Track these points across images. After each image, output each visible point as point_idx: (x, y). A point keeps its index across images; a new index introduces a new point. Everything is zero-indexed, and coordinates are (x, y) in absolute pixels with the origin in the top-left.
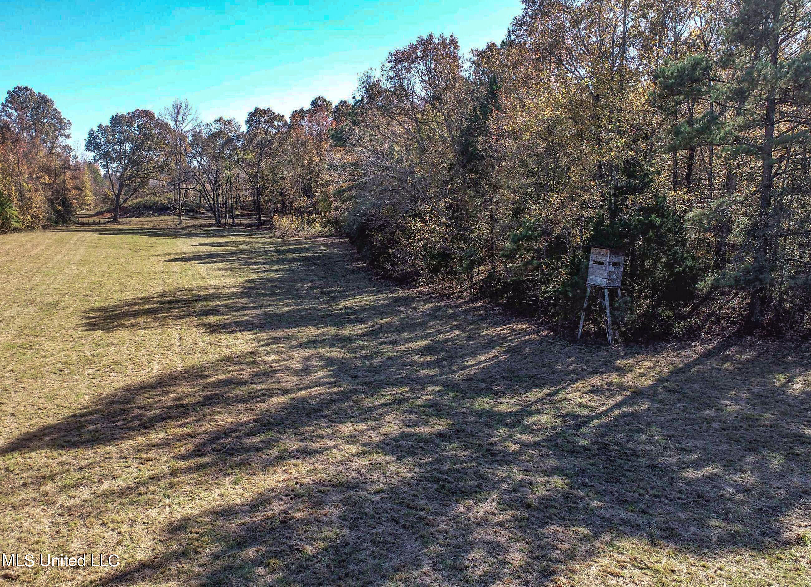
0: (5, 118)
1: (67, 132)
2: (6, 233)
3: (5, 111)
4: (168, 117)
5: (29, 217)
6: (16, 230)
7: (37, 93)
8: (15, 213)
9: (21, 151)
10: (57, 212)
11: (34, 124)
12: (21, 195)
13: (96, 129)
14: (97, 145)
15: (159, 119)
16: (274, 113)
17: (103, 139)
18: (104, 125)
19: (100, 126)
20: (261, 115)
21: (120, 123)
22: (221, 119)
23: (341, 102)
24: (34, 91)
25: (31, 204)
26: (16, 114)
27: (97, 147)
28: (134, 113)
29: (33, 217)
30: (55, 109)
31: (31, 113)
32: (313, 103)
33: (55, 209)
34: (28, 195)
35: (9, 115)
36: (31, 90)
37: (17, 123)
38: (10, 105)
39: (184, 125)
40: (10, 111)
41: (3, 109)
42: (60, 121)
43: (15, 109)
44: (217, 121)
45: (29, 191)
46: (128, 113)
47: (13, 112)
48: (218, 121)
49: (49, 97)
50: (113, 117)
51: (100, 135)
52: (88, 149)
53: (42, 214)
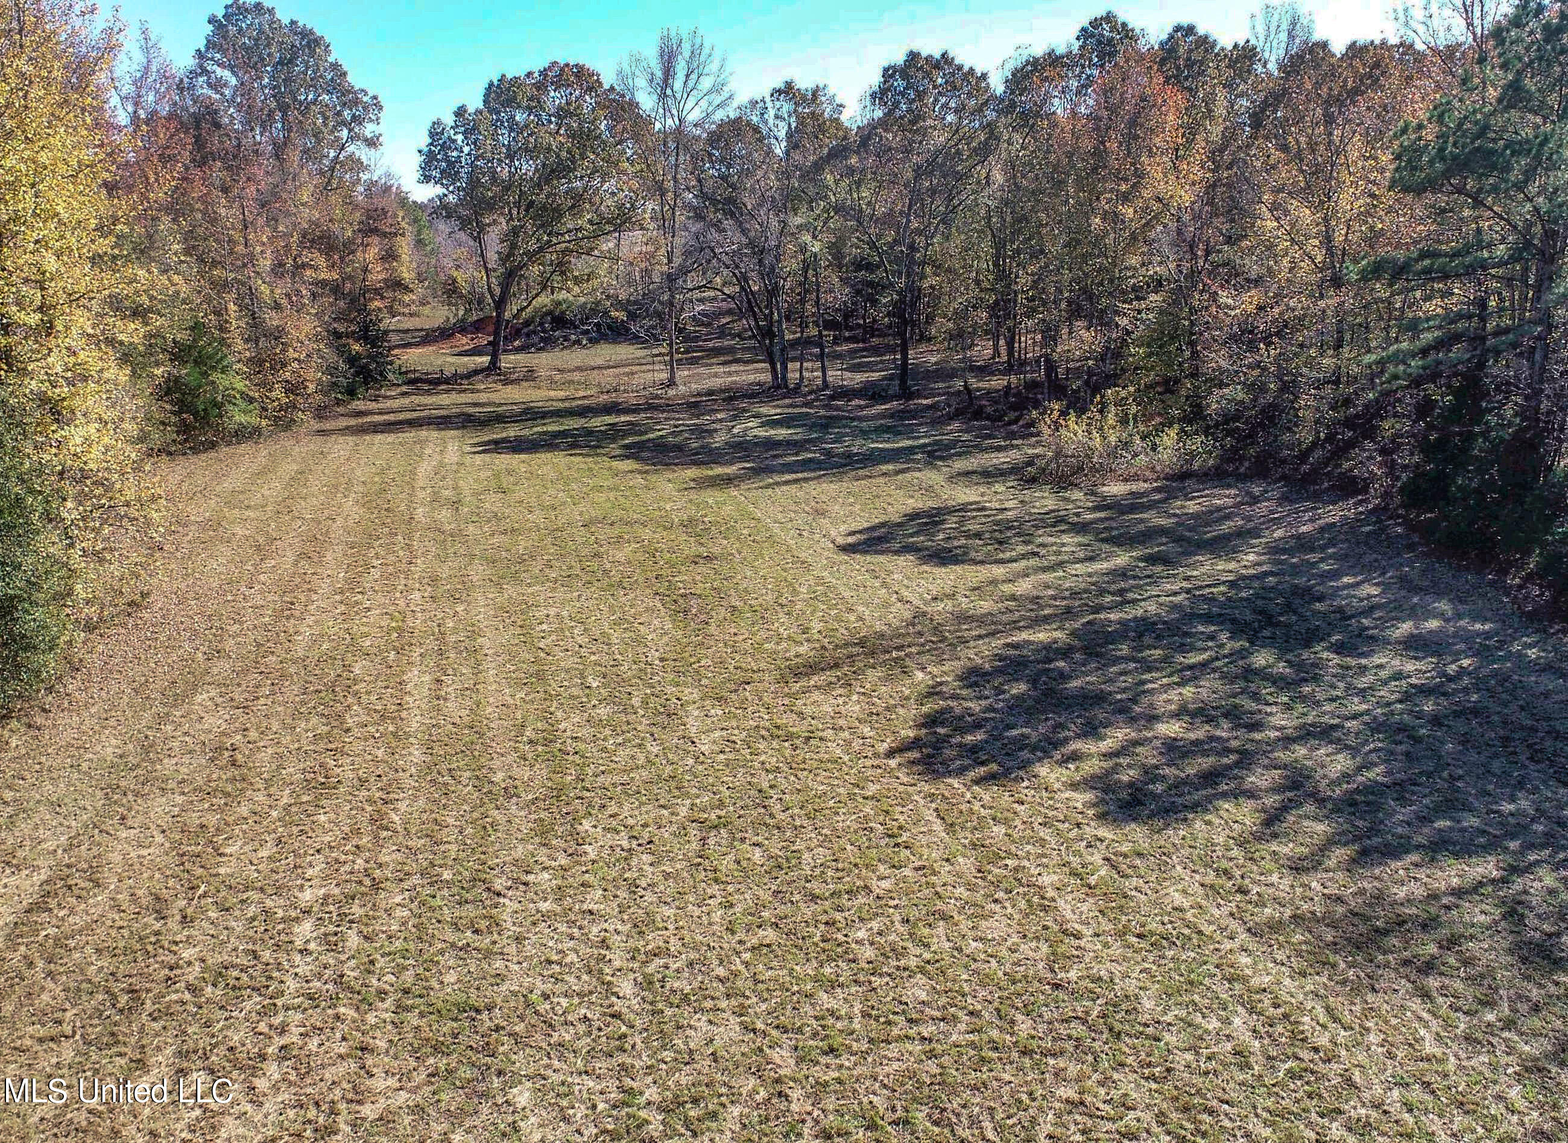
0: (207, 91)
1: (369, 129)
2: (213, 445)
3: (204, 71)
4: (641, 82)
5: (278, 393)
6: (244, 435)
7: (286, 21)
8: (240, 385)
9: (251, 191)
10: (352, 360)
11: (284, 108)
12: (255, 322)
13: (449, 120)
14: (451, 164)
15: (612, 88)
16: (960, 68)
17: (466, 149)
18: (471, 109)
19: (460, 112)
20: (928, 74)
21: (511, 102)
22: (789, 85)
23: (1178, 29)
24: (279, 15)
25: (283, 351)
26: (233, 81)
27: (449, 173)
28: (543, 73)
29: (292, 389)
30: (335, 66)
31: (273, 78)
32: (1084, 34)
33: (342, 350)
34: (272, 319)
35: (217, 85)
36: (271, 11)
37: (239, 107)
38: (218, 56)
39: (690, 104)
40: (219, 72)
41: (201, 66)
42: (350, 97)
43: (231, 68)
44: (777, 92)
45: (277, 307)
46: (529, 75)
47: (226, 74)
48: (779, 91)
49: (319, 33)
50: (491, 84)
51: (460, 138)
52: (426, 179)
53: (314, 377)
